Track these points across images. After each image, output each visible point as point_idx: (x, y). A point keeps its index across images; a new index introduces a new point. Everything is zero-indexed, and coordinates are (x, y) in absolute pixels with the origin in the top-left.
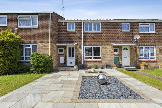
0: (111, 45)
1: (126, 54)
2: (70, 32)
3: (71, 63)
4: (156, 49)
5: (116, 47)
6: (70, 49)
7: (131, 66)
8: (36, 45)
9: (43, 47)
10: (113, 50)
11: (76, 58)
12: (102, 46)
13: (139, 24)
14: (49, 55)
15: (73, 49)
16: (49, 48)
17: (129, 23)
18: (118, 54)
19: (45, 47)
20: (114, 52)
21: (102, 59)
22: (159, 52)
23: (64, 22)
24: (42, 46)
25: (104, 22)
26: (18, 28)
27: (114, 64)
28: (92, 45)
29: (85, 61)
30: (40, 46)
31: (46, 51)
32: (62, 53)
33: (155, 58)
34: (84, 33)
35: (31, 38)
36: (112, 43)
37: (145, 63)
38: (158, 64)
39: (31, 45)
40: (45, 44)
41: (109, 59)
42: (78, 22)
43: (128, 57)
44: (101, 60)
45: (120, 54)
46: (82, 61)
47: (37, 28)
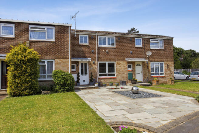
0: (126, 61)
1: (139, 69)
2: (83, 46)
3: (84, 81)
4: (165, 65)
5: (130, 63)
6: (82, 64)
7: (144, 82)
8: (53, 62)
9: (62, 64)
10: (127, 66)
11: (89, 75)
12: (116, 62)
13: (150, 39)
14: (69, 73)
15: (86, 64)
16: (68, 65)
17: (141, 39)
18: (132, 71)
19: (63, 64)
20: (129, 68)
21: (117, 75)
22: (167, 68)
23: (76, 34)
24: (60, 63)
25: (118, 37)
26: (30, 41)
27: (128, 81)
28: (106, 61)
29: (99, 78)
30: (57, 62)
31: (65, 68)
32: (74, 70)
33: (164, 74)
34: (99, 48)
35: (46, 53)
36: (126, 59)
37: (156, 79)
38: (166, 79)
39: (46, 61)
40: (64, 61)
41: (124, 75)
42: (92, 35)
43: (141, 73)
44: (115, 76)
45: (134, 71)
46: (96, 78)
47: (54, 42)
